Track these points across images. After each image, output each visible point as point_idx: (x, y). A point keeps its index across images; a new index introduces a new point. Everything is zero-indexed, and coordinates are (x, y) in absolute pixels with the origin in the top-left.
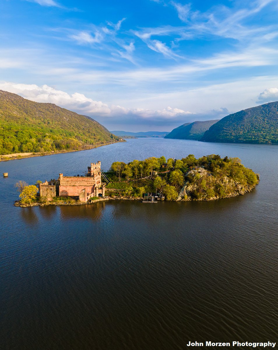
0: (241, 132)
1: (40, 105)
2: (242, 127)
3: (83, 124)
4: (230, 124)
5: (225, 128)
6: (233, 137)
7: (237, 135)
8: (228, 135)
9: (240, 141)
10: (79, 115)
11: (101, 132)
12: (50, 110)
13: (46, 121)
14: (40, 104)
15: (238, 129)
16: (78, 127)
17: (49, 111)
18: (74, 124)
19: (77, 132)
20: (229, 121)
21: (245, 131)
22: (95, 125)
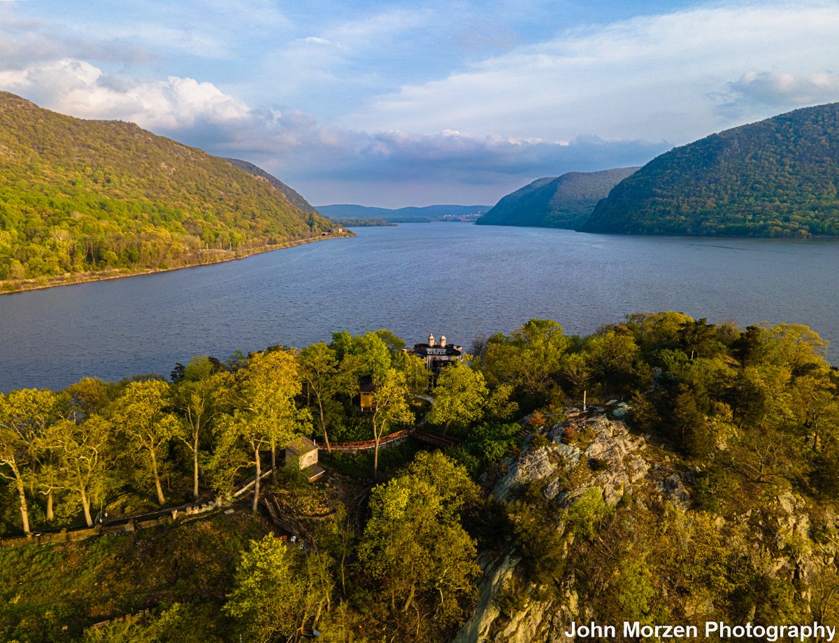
0: (709, 202)
1: (86, 127)
2: (712, 186)
3: (222, 182)
4: (675, 177)
5: (659, 191)
6: (683, 218)
7: (698, 211)
8: (669, 213)
9: (706, 228)
10: (210, 157)
11: (276, 208)
12: (120, 143)
13: (100, 174)
14: (90, 123)
15: (700, 191)
16: (202, 193)
17: (115, 145)
18: (192, 184)
19: (196, 209)
20: (672, 168)
21: (722, 199)
22: (259, 186)
